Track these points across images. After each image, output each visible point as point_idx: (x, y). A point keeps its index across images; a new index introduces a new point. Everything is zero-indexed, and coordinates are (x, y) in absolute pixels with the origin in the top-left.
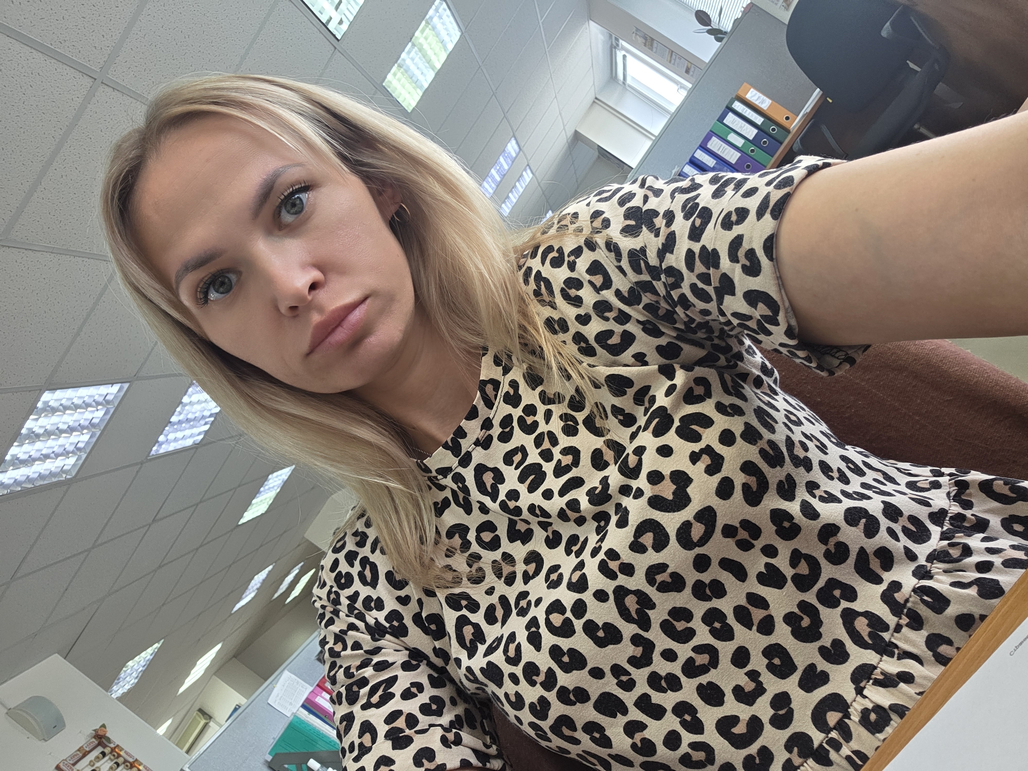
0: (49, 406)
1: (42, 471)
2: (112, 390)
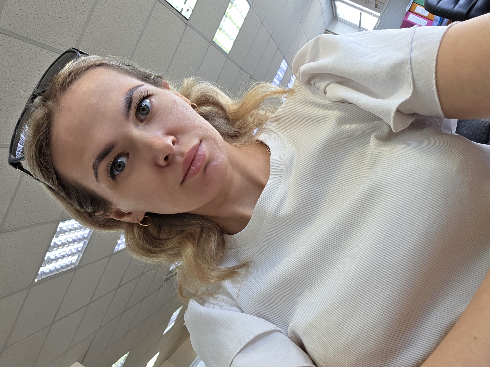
0: (62, 230)
1: (62, 265)
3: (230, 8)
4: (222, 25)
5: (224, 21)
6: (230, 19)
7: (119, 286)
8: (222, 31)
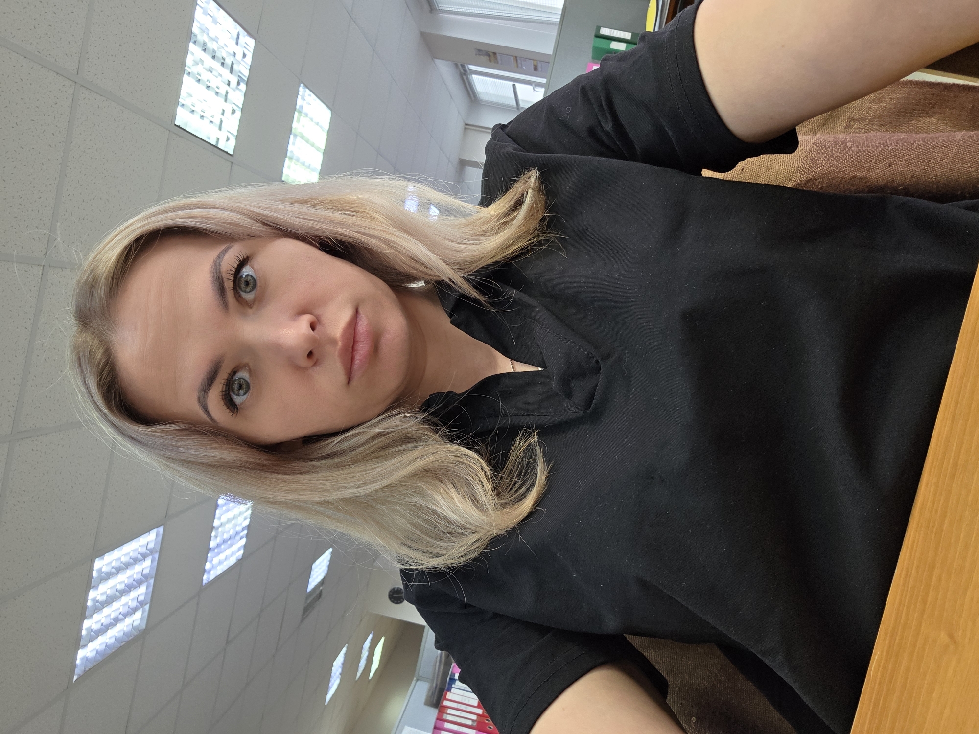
0: (103, 573)
1: (117, 634)
2: (150, 539)
3: (298, 120)
4: (292, 152)
5: (294, 144)
6: (302, 137)
7: (227, 643)
8: (294, 160)
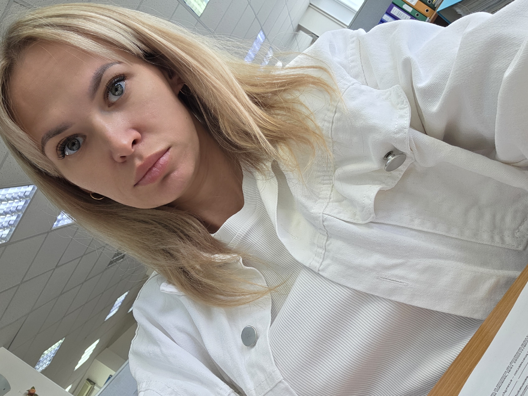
2: (29, 189)
7: (57, 266)
